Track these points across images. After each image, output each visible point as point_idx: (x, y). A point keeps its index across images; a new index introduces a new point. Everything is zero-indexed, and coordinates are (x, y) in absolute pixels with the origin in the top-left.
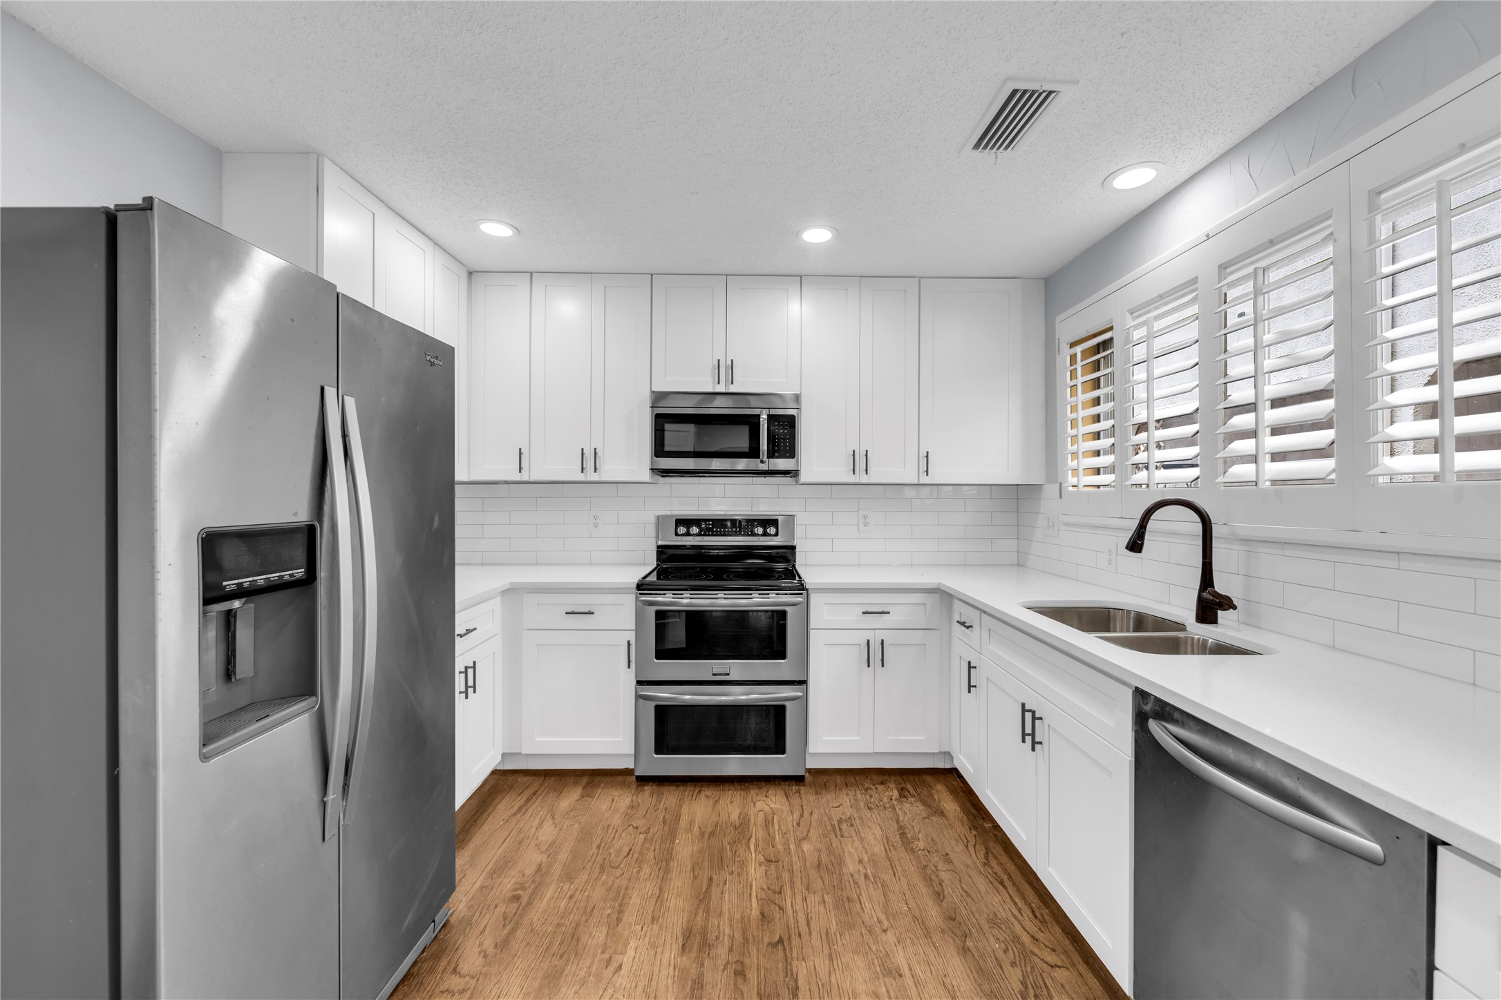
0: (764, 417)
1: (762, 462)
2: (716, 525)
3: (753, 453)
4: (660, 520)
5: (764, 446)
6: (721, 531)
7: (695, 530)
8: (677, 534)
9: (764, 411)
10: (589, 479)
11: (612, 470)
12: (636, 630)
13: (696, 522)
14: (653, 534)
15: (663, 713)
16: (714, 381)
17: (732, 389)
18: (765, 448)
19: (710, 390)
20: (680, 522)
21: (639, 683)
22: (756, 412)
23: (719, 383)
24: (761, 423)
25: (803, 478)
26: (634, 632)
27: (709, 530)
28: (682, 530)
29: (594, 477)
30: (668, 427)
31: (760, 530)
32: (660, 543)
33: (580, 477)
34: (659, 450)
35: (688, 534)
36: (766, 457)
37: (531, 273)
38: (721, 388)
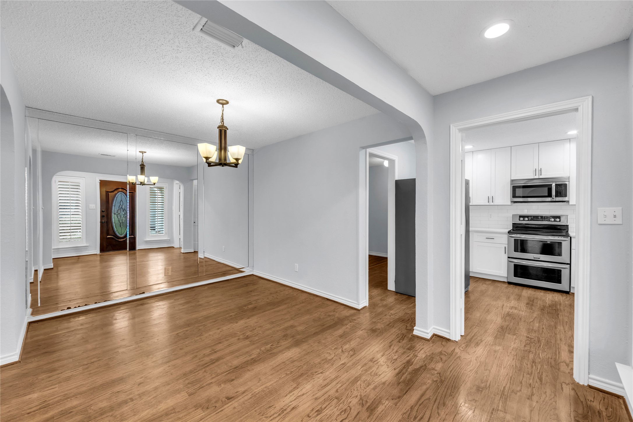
0: (554, 185)
1: (553, 198)
2: (535, 218)
3: (550, 195)
4: (514, 216)
5: (554, 193)
6: (536, 220)
7: (526, 219)
8: (519, 220)
9: (554, 183)
10: (490, 204)
11: (497, 202)
12: (508, 244)
13: (528, 217)
14: (512, 220)
15: (516, 266)
16: (534, 175)
17: (541, 177)
18: (554, 194)
19: (533, 178)
20: (520, 217)
21: (508, 257)
22: (551, 183)
23: (536, 175)
24: (552, 187)
25: (571, 203)
26: (507, 245)
27: (533, 219)
28: (522, 219)
29: (492, 204)
30: (517, 189)
31: (553, 220)
32: (513, 223)
33: (488, 204)
34: (514, 196)
35: (524, 220)
36: (554, 197)
37: (473, 152)
38: (537, 177)
